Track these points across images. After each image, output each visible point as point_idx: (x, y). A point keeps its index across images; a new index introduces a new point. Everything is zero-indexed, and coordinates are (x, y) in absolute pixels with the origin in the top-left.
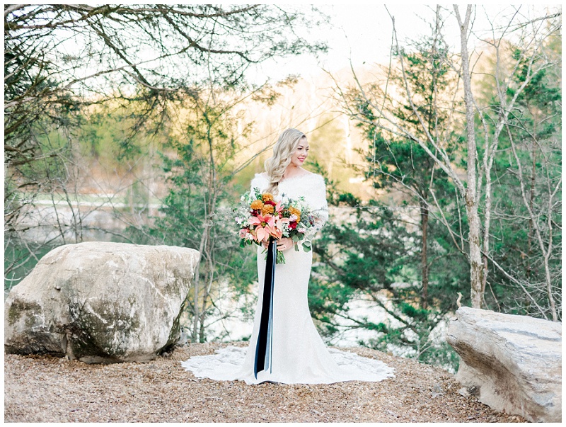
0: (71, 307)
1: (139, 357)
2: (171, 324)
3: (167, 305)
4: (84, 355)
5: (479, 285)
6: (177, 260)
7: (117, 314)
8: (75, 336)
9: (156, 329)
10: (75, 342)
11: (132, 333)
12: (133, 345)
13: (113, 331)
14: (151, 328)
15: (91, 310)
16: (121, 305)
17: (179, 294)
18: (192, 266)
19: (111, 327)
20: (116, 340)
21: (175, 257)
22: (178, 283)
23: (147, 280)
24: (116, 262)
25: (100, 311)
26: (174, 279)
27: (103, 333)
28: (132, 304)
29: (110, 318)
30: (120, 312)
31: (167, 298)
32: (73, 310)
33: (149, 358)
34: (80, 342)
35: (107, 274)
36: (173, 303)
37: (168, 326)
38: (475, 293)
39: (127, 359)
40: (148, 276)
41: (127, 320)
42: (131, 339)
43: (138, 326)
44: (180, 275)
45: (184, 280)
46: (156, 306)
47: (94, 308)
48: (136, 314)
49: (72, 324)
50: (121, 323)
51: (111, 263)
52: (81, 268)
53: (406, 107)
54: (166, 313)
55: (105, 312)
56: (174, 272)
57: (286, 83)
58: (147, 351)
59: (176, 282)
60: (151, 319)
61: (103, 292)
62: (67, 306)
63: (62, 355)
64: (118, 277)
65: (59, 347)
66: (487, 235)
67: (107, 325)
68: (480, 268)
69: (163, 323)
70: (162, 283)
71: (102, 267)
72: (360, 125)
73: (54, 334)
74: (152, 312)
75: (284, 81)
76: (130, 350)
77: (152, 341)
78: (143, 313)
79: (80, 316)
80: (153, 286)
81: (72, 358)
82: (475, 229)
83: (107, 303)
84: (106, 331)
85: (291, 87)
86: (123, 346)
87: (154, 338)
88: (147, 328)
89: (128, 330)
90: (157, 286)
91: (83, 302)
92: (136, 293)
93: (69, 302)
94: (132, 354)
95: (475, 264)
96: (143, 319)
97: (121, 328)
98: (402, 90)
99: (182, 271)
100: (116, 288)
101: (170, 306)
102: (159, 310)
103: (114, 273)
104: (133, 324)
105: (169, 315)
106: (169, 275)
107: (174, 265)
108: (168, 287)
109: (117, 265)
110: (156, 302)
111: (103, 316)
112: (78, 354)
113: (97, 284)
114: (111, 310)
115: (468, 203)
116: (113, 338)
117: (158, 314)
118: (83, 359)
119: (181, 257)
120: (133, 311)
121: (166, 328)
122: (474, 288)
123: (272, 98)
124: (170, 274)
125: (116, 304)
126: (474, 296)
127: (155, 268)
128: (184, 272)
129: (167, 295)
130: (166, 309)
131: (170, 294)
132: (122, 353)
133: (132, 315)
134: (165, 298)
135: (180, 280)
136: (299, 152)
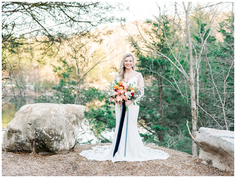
0: (36, 131)
1: (64, 152)
3: (74, 129)
4: (40, 151)
5: (195, 117)
6: (77, 110)
7: (55, 134)
8: (37, 144)
9: (70, 140)
10: (36, 146)
11: (61, 142)
12: (61, 147)
13: (54, 141)
14: (68, 139)
15: (45, 133)
16: (57, 130)
17: (78, 124)
18: (82, 112)
19: (53, 139)
20: (55, 145)
21: (76, 109)
22: (78, 120)
23: (66, 119)
24: (54, 112)
25: (48, 133)
26: (76, 118)
27: (50, 142)
28: (61, 129)
29: (52, 136)
30: (56, 133)
31: (74, 126)
32: (37, 132)
33: (67, 152)
34: (39, 146)
35: (51, 117)
36: (76, 128)
37: (75, 138)
38: (194, 121)
39: (59, 153)
40: (66, 117)
41: (59, 136)
42: (61, 144)
43: (63, 139)
44: (78, 117)
45: (80, 118)
46: (70, 130)
47: (46, 132)
48: (63, 134)
49: (36, 139)
50: (57, 137)
51: (52, 112)
52: (40, 115)
54: (74, 133)
55: (51, 133)
56: (76, 115)
57: (106, 35)
58: (67, 149)
60: (68, 136)
61: (50, 125)
62: (35, 131)
63: (30, 152)
64: (55, 118)
65: (29, 148)
66: (198, 97)
67: (51, 139)
68: (196, 110)
69: (73, 137)
70: (72, 120)
71: (49, 114)
72: (133, 52)
73: (27, 143)
74: (69, 133)
75: (106, 34)
76: (60, 149)
77: (69, 145)
78: (65, 133)
79: (40, 135)
80: (68, 122)
81: (35, 153)
82: (193, 95)
83: (51, 129)
84: (51, 141)
85: (109, 36)
86: (58, 147)
87: (70, 143)
88: (67, 139)
89: (60, 140)
90: (70, 121)
91: (41, 129)
92: (62, 125)
93: (35, 129)
94: (61, 151)
95: (194, 109)
96: (65, 135)
97: (57, 140)
98: (150, 37)
99: (79, 115)
100: (54, 123)
101: (75, 130)
102: (71, 132)
103: (53, 116)
104: (61, 138)
105: (75, 134)
107: (76, 112)
108: (74, 122)
109: (54, 113)
110: (70, 128)
111: (50, 135)
112: (37, 152)
113: (47, 121)
114: (53, 132)
115: (191, 84)
116: (54, 144)
117: (71, 133)
118: (40, 153)
119: (78, 109)
120: (61, 132)
121: (74, 139)
122: (193, 119)
123: (101, 41)
124: (74, 116)
125: (55, 130)
126: (193, 122)
127: (69, 114)
128: (80, 115)
129: (74, 125)
130: (74, 131)
131: (75, 125)
132: (57, 150)
133: (61, 134)
134: (73, 126)
135: (78, 119)
136: (126, 63)
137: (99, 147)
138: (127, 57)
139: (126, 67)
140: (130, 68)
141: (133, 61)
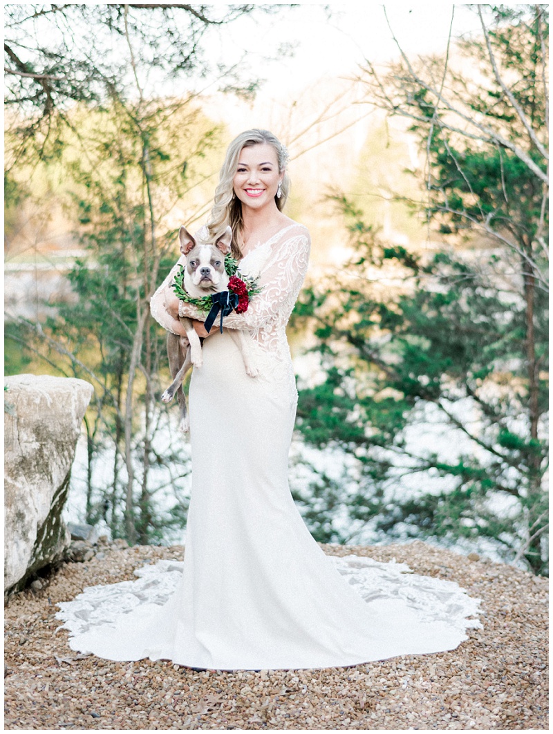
2: (33, 536)
3: (23, 498)
17: (49, 473)
18: (74, 415)
21: (38, 401)
22: (45, 452)
26: (36, 445)
36: (35, 491)
37: (27, 540)
44: (49, 436)
45: (59, 444)
53: (491, 94)
54: (20, 516)
56: (37, 431)
57: (276, 59)
59: (40, 450)
69: (16, 536)
72: (414, 128)
85: (284, 65)
99: (53, 428)
101: (29, 500)
105: (27, 519)
106: (24, 436)
107: (36, 417)
108: (23, 462)
119: (49, 400)
121: (23, 544)
124: (27, 435)
128: (59, 429)
129: (22, 478)
130: (21, 506)
131: (29, 475)
134: (18, 485)
135: (51, 445)
136: (241, 178)
137: (170, 569)
138: (247, 150)
139: (243, 197)
140: (265, 205)
141: (275, 168)
